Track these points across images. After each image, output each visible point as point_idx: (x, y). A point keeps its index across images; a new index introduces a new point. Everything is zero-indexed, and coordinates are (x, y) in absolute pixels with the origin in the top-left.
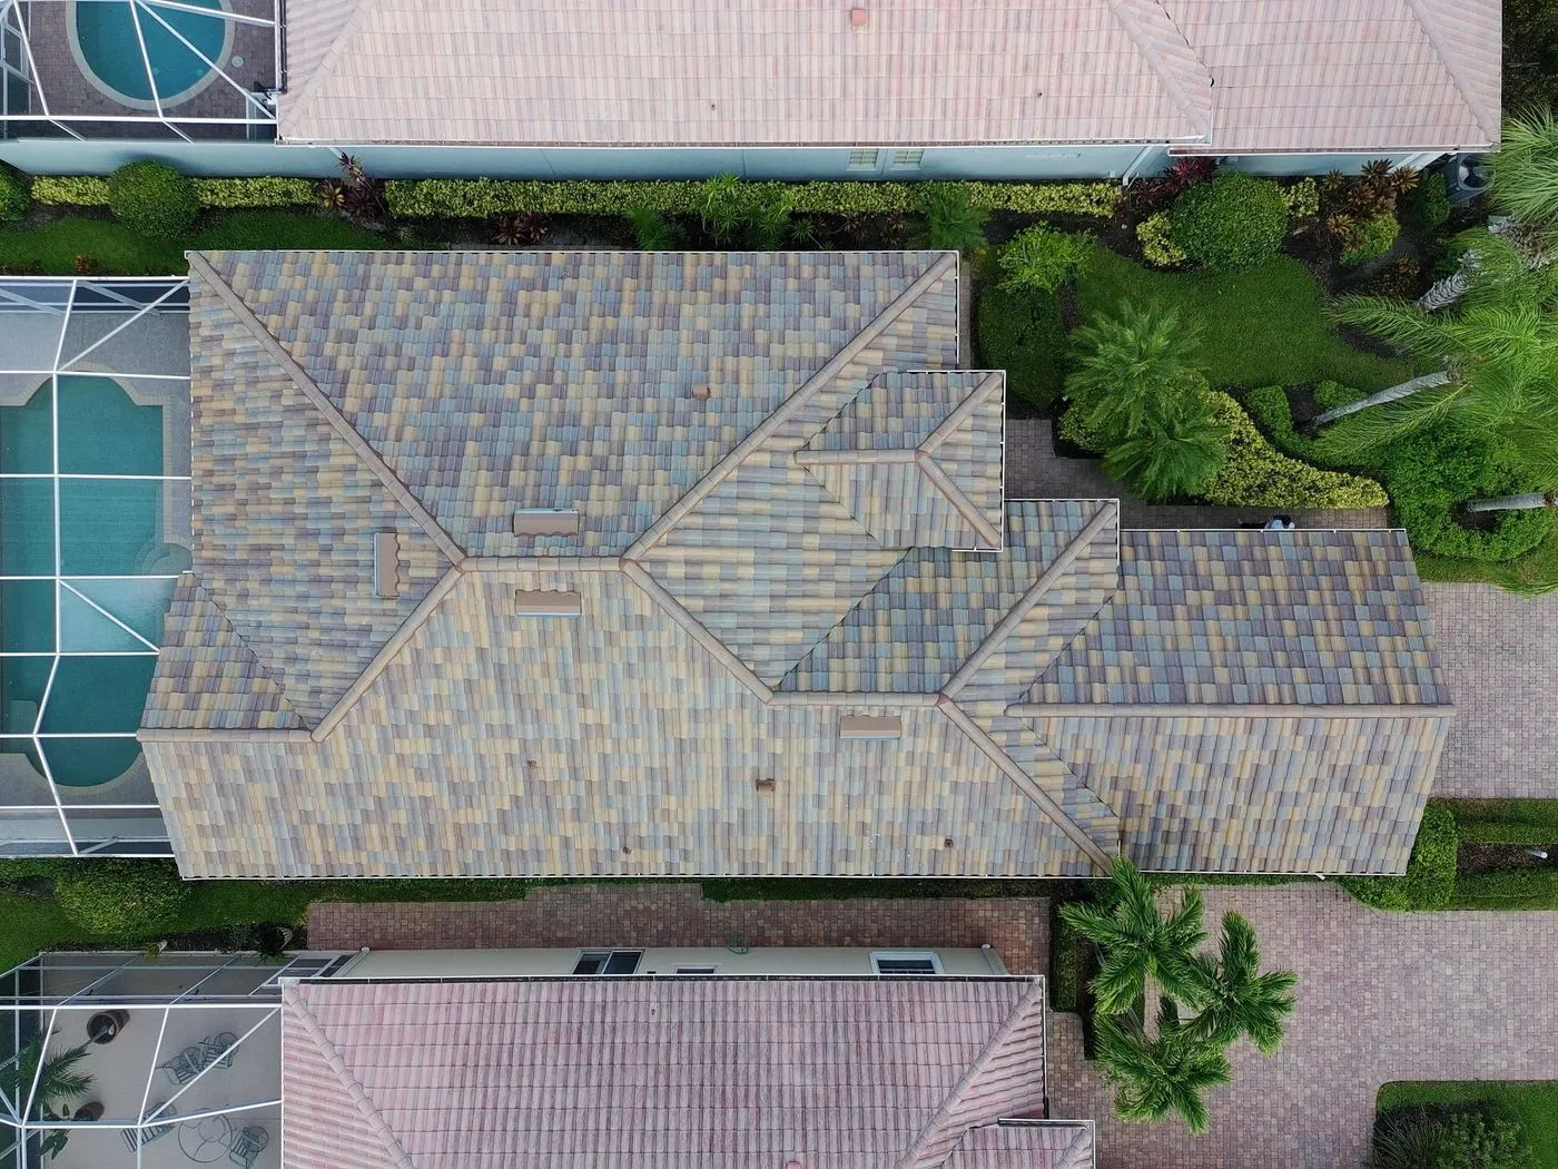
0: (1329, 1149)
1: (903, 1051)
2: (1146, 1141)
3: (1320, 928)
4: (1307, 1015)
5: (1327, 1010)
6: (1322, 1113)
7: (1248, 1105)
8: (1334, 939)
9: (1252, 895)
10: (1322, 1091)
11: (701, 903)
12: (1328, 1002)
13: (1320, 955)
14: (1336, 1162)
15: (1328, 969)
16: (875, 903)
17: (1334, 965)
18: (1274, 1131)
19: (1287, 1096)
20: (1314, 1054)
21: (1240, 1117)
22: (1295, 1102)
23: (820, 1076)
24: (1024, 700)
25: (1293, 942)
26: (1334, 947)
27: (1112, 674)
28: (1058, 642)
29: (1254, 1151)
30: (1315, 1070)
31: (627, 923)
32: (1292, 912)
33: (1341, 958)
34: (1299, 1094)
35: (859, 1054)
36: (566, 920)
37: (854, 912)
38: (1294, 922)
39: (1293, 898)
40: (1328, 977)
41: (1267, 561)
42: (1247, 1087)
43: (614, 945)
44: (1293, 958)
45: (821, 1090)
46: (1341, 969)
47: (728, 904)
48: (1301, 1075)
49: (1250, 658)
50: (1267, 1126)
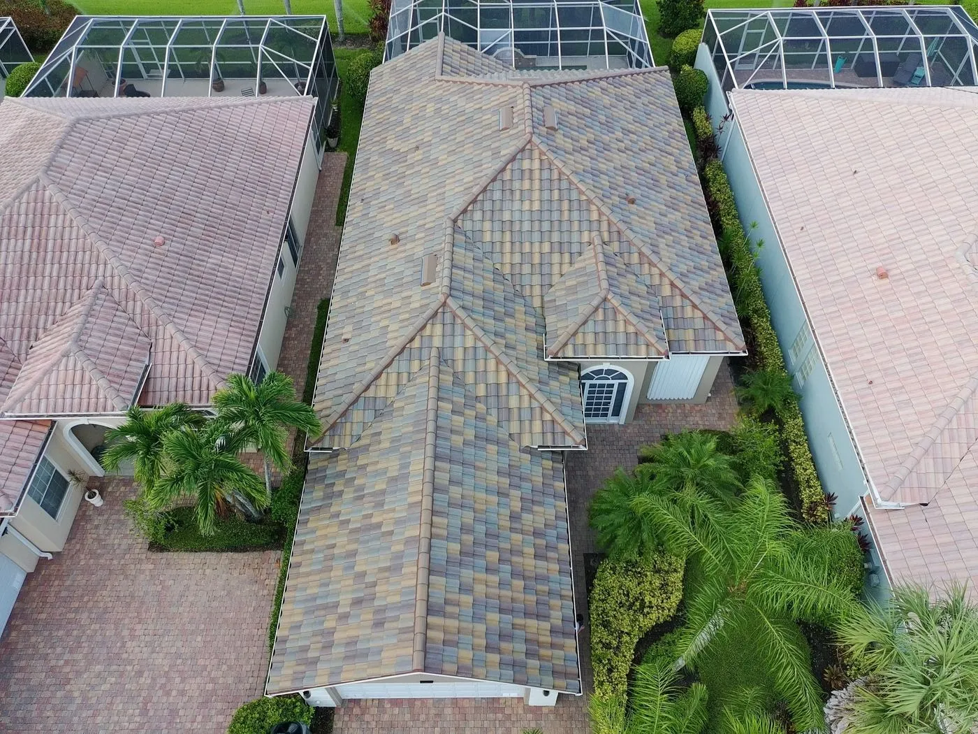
0: (19, 714)
1: (214, 315)
2: (82, 556)
3: (219, 705)
4: (144, 694)
5: (144, 712)
6: (53, 709)
7: (84, 639)
8: (207, 718)
9: (260, 643)
10: (73, 707)
11: (319, 298)
12: (151, 713)
13: (195, 705)
14: (6, 720)
15: (181, 713)
16: (303, 384)
17: (184, 719)
18: (53, 663)
19: (79, 674)
20: (109, 700)
21: (75, 633)
22: (72, 682)
23: (210, 271)
24: (442, 360)
25: (213, 680)
26: (199, 718)
27: (458, 420)
28: (481, 391)
29: (42, 645)
30: (94, 700)
31: (313, 266)
32: (239, 680)
33: (188, 725)
34: (76, 688)
35: (218, 293)
36: (320, 241)
37: (298, 373)
38: (230, 680)
39: (251, 680)
40: (174, 712)
41: (546, 559)
42: (99, 638)
43: (302, 260)
44: (199, 680)
45: (203, 269)
46: (178, 726)
47: (316, 310)
48: (93, 687)
49: (468, 517)
50: (58, 657)
